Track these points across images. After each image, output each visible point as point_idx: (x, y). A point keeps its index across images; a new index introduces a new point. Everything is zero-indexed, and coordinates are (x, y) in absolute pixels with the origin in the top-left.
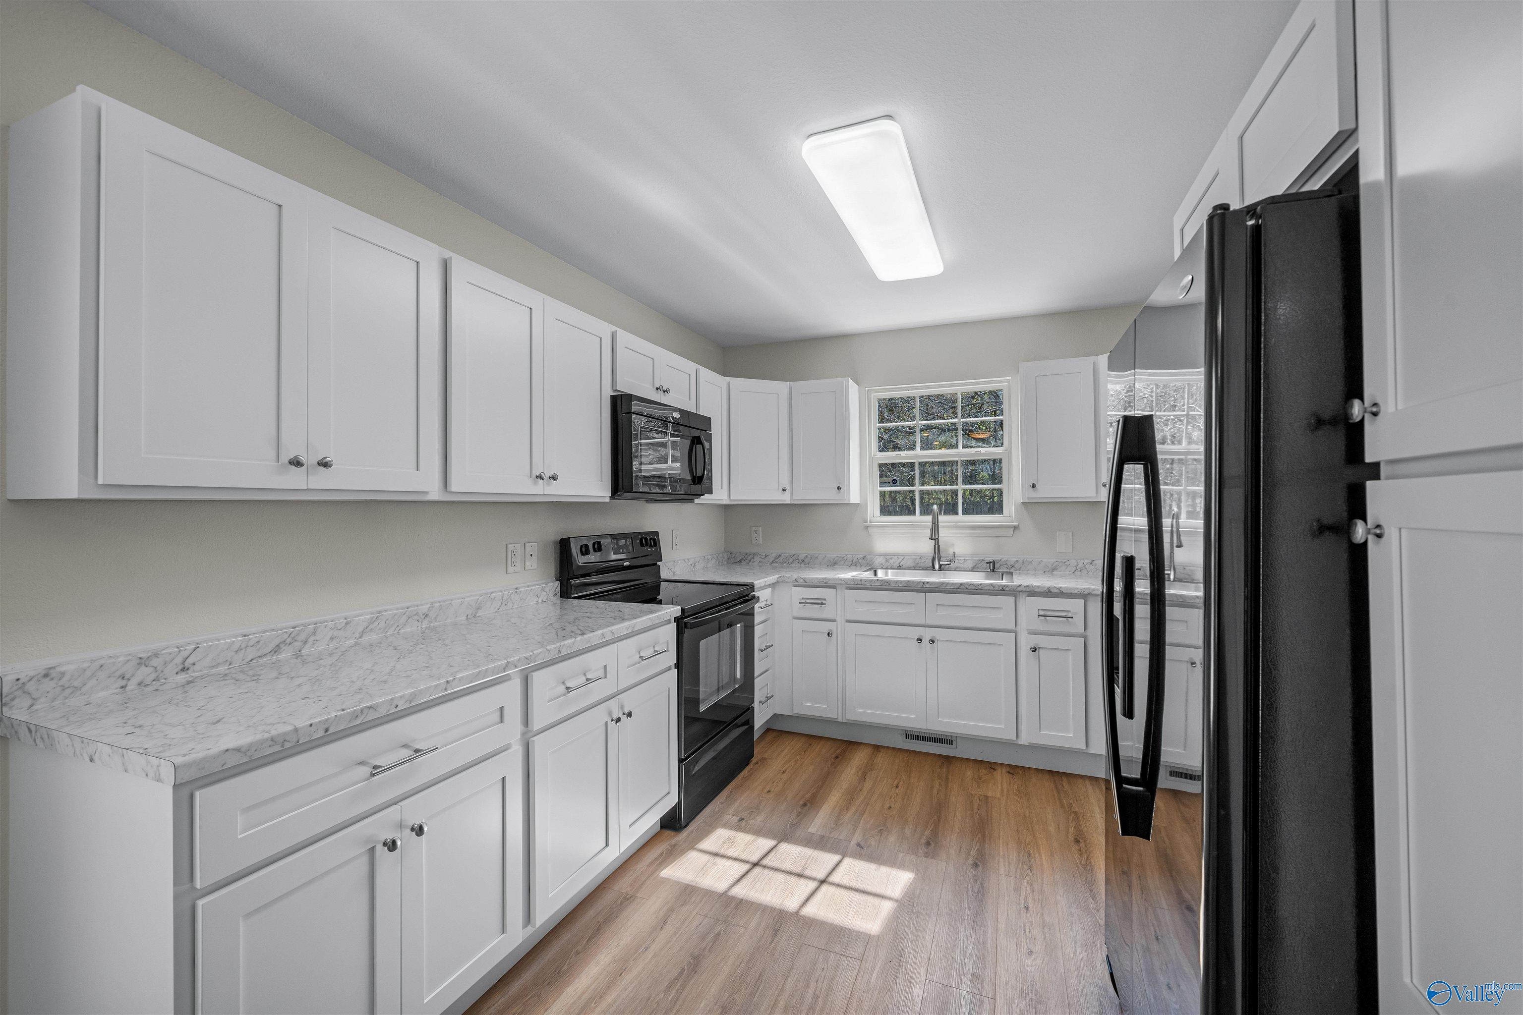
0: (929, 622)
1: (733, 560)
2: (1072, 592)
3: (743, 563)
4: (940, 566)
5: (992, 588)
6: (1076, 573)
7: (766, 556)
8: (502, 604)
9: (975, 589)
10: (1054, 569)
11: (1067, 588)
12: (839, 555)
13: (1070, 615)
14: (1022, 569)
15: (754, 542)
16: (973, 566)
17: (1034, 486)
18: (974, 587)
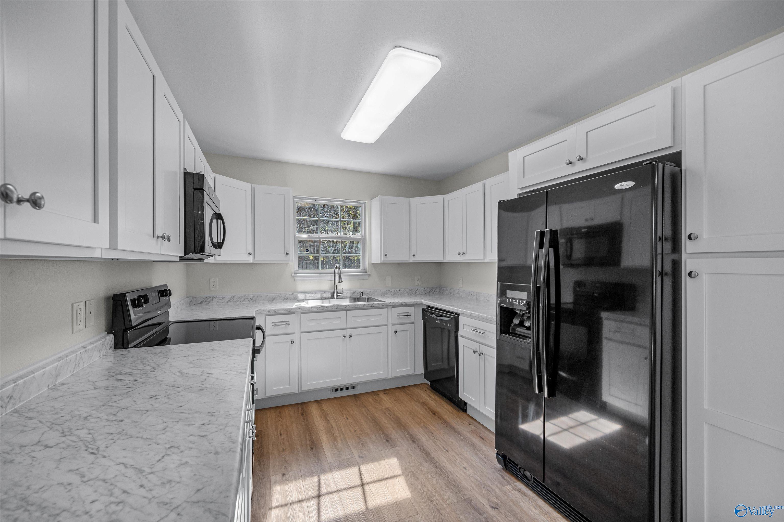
0: (348, 327)
1: (194, 303)
2: (410, 303)
3: (204, 304)
4: (337, 296)
5: (378, 305)
6: (394, 295)
7: (223, 298)
8: (76, 365)
9: (371, 306)
10: (386, 294)
11: (408, 302)
12: (276, 294)
13: (409, 314)
14: (372, 295)
15: (212, 289)
16: (350, 295)
17: (386, 255)
18: (370, 306)
